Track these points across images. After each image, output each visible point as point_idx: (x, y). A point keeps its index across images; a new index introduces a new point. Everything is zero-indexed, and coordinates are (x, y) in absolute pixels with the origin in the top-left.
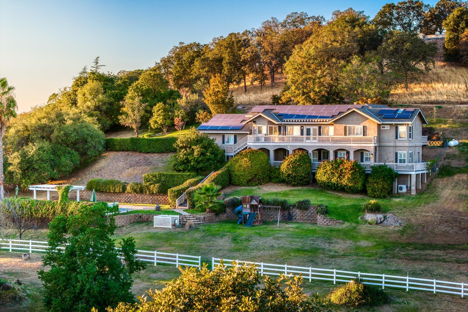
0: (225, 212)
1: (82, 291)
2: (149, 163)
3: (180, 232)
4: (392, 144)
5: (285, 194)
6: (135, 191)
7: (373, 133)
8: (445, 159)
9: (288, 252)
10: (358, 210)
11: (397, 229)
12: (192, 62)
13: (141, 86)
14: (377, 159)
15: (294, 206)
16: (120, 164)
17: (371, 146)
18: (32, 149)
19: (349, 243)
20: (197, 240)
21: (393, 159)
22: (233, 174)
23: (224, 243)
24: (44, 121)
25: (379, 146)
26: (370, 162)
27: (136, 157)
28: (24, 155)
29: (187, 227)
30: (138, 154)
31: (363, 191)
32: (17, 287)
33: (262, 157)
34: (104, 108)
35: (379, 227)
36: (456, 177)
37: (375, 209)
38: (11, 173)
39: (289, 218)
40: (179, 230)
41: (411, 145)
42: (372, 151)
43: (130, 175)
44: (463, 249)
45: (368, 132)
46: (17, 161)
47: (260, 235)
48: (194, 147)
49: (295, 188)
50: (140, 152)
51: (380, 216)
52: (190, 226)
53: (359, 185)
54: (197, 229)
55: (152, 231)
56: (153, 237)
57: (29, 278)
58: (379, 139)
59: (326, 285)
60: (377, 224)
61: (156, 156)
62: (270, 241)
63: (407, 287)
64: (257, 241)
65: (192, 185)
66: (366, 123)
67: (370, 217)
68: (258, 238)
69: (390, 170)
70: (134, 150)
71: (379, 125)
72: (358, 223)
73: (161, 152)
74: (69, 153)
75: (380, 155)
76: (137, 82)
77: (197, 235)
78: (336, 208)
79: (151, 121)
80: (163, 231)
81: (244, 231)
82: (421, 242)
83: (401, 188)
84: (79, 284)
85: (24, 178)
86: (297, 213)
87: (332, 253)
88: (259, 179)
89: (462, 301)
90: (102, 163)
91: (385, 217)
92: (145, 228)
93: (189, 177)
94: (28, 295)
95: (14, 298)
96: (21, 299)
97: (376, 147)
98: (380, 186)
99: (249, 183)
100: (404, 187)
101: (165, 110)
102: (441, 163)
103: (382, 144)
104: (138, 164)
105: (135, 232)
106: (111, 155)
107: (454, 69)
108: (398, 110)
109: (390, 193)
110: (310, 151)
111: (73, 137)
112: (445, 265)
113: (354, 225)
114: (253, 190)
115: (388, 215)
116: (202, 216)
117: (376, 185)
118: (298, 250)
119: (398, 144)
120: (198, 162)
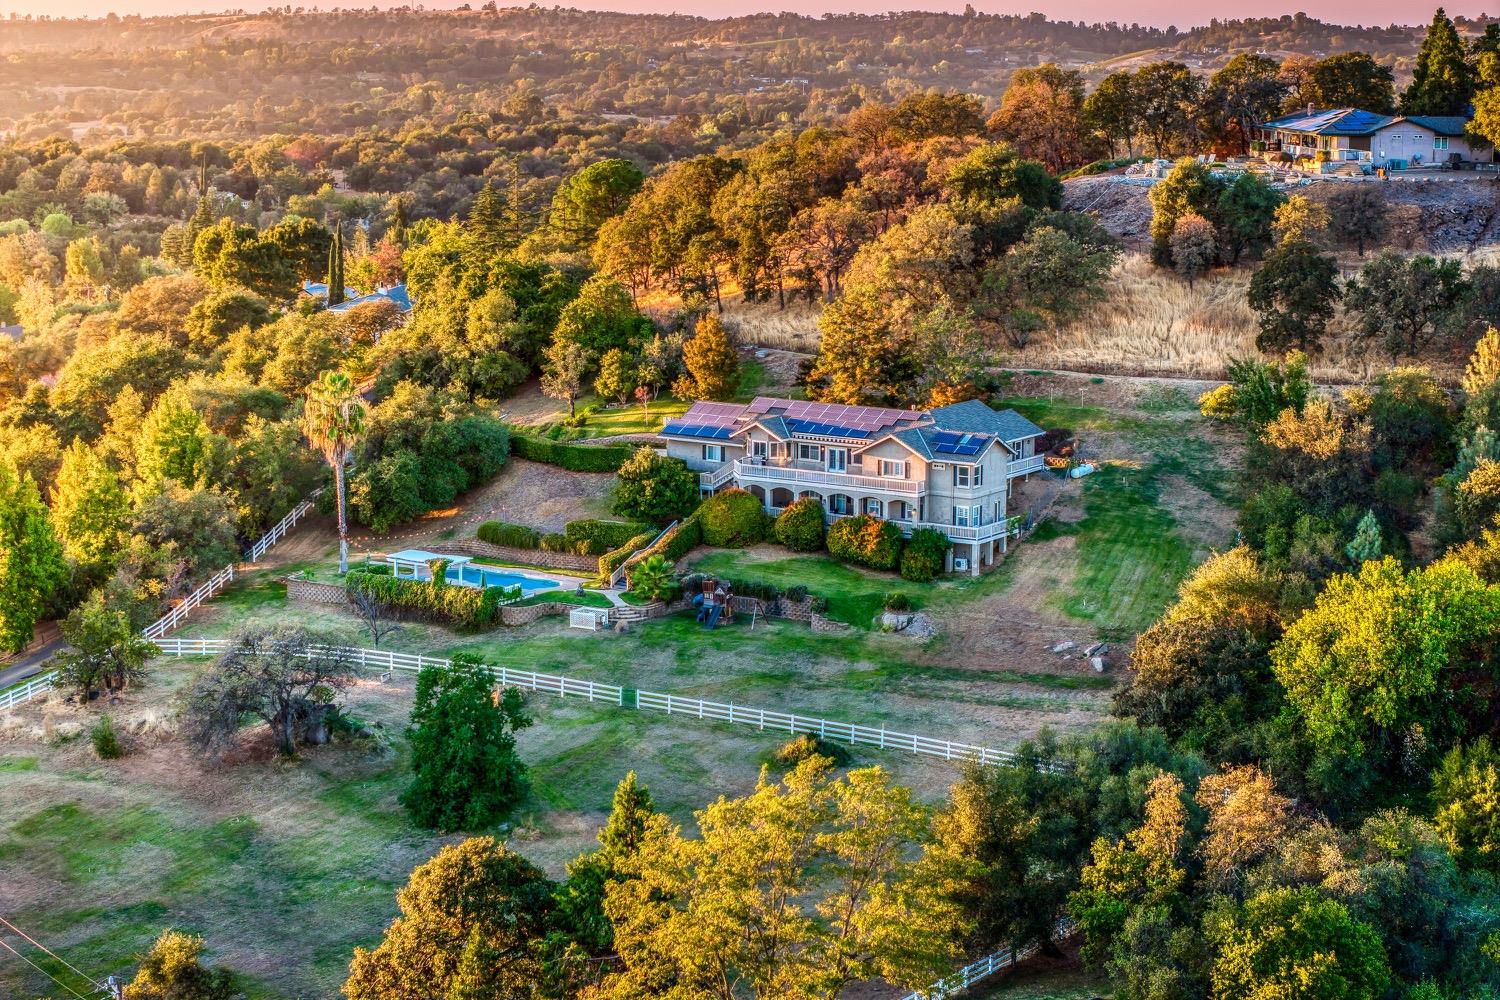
0: (681, 598)
1: (454, 758)
2: (579, 491)
3: (606, 639)
4: (948, 493)
5: (780, 569)
6: (554, 549)
7: (919, 475)
8: (1055, 503)
9: (748, 677)
10: (876, 603)
11: (921, 641)
12: (685, 241)
13: (583, 310)
14: (926, 516)
15: (783, 595)
16: (534, 490)
17: (913, 497)
18: (388, 468)
19: (843, 664)
20: (626, 654)
21: (949, 516)
22: (705, 528)
23: (664, 659)
24: (408, 414)
25: (930, 495)
26: (913, 522)
27: (561, 478)
28: (375, 479)
29: (617, 631)
30: (564, 472)
31: (896, 569)
32: (377, 733)
33: (749, 504)
34: (516, 346)
35: (896, 638)
36: (1056, 543)
37: (901, 605)
38: (355, 508)
39: (774, 614)
40: (606, 633)
41: (976, 495)
42: (916, 505)
43: (547, 513)
44: (999, 681)
45: (913, 472)
46: (365, 489)
47: (718, 646)
48: (644, 482)
49: (798, 556)
50: (568, 469)
51: (903, 618)
52: (622, 629)
53: (889, 561)
54: (631, 632)
55: (567, 634)
56: (566, 645)
57: (391, 715)
58: (929, 484)
59: (779, 735)
60: (896, 630)
61: (592, 479)
62: (731, 659)
63: (882, 743)
64: (713, 659)
65: (640, 547)
66: (910, 459)
67: (889, 619)
68: (715, 652)
69: (942, 536)
70: (556, 464)
71: (929, 466)
72: (868, 628)
73: (600, 470)
74: (450, 470)
75: (930, 510)
76: (576, 302)
77: (630, 644)
78: (844, 601)
79: (598, 384)
80: (582, 636)
81: (699, 639)
82: (946, 665)
83: (959, 564)
84: (451, 750)
85: (377, 515)
86: (787, 605)
87: (811, 682)
88: (744, 539)
89: (945, 765)
90: (505, 485)
91: (910, 621)
92: (558, 627)
93: (637, 531)
94: (392, 744)
95: (374, 749)
96: (382, 750)
97: (922, 499)
98: (919, 565)
99: (729, 543)
100: (964, 562)
101: (623, 364)
102: (1045, 512)
103: (935, 492)
104: (561, 492)
105: (542, 636)
106: (522, 468)
107: (1164, 282)
108: (962, 436)
109: (939, 572)
110: (825, 497)
111: (457, 442)
112: (958, 706)
113: (862, 631)
114: (733, 557)
115: (919, 616)
116: (644, 609)
117: (914, 561)
118: (764, 676)
119: (957, 494)
120: (652, 506)
